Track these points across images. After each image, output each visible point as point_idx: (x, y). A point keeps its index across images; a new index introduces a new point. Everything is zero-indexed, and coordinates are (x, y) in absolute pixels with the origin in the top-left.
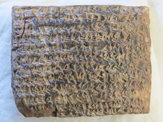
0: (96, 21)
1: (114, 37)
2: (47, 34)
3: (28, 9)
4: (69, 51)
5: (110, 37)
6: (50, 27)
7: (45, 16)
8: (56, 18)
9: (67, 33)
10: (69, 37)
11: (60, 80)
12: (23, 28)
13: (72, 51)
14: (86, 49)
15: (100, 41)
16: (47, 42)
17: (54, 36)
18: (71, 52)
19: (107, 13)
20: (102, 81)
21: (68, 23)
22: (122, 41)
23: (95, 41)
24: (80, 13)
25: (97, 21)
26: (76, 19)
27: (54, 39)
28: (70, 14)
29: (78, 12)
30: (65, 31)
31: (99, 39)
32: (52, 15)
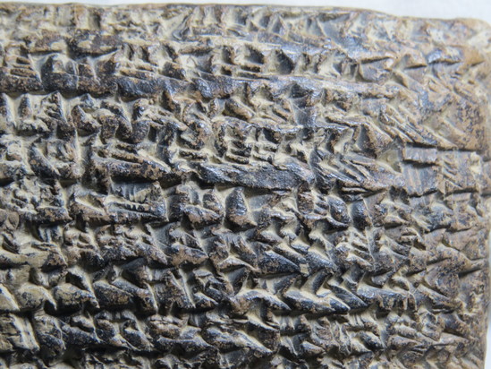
0: (254, 77)
1: (330, 148)
2: (38, 124)
4: (127, 203)
5: (312, 150)
6: (50, 96)
7: (36, 45)
8: (82, 54)
9: (123, 122)
10: (130, 141)
11: (83, 332)
13: (137, 205)
14: (201, 199)
15: (264, 164)
16: (33, 162)
17: (64, 134)
18: (134, 209)
19: (307, 42)
20: (266, 345)
21: (132, 79)
22: (364, 171)
23: (242, 163)
24: (184, 39)
25: (259, 74)
26: (167, 65)
27: (63, 151)
28: (142, 40)
29: (177, 32)
30: (113, 115)
31: (261, 156)
32: (67, 41)
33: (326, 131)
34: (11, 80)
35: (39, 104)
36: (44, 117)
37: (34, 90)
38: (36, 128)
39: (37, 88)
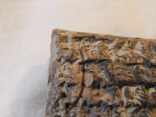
2: (135, 101)
3: (90, 41)
7: (130, 60)
8: (152, 66)
12: (80, 85)
32: (144, 59)
34: (120, 79)
35: (135, 91)
36: (139, 98)
37: (132, 84)
38: (136, 104)
39: (133, 83)
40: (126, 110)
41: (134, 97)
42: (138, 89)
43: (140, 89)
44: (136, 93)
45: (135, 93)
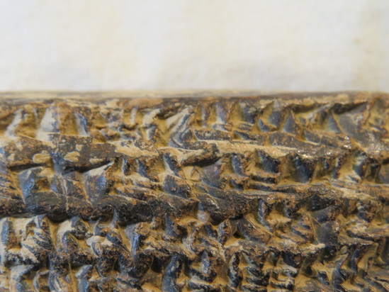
0: (268, 189)
1: (354, 266)
2: (24, 252)
5: (334, 270)
6: (36, 220)
7: (16, 158)
8: (69, 168)
10: (133, 274)
21: (129, 199)
24: (187, 146)
25: (274, 186)
26: (169, 179)
28: (137, 148)
29: (177, 136)
30: (110, 244)
31: (280, 283)
32: (51, 152)
33: (349, 248)
35: (24, 229)
36: (32, 246)
37: (18, 213)
38: (24, 259)
39: (20, 211)
40: (8, 271)
41: (23, 242)
42: (32, 224)
43: (38, 225)
44: (27, 234)
45: (24, 233)
